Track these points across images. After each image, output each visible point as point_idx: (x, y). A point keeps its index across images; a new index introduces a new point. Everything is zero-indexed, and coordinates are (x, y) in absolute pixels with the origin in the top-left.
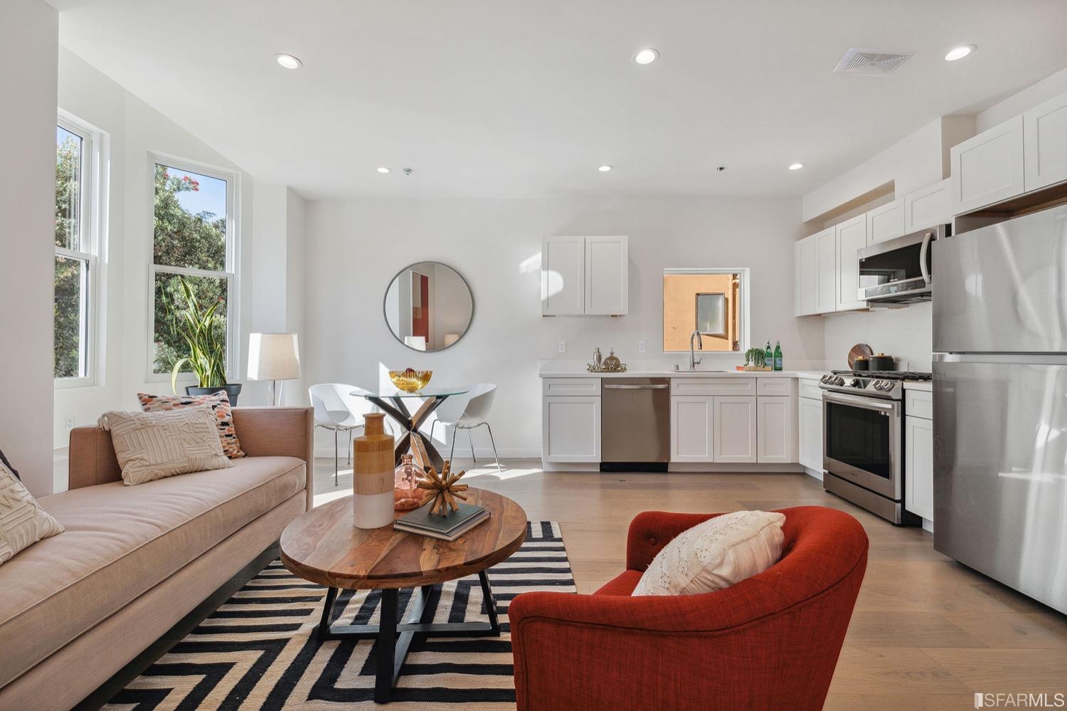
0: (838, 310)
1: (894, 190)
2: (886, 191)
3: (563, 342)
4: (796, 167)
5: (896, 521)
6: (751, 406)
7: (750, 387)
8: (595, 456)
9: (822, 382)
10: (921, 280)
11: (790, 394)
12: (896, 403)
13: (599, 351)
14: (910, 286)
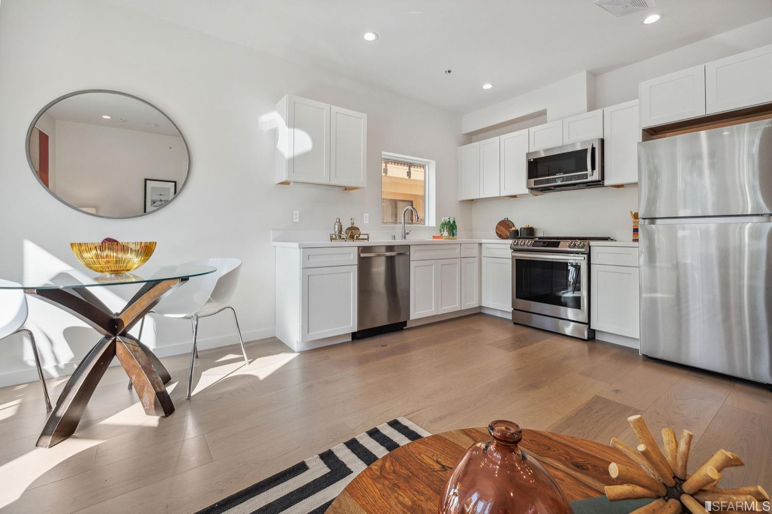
0: (501, 195)
1: (546, 114)
2: (539, 117)
3: (297, 212)
4: (488, 86)
5: (586, 337)
6: (458, 266)
7: (457, 251)
8: (352, 326)
9: (513, 245)
10: (584, 174)
11: (477, 256)
12: (586, 256)
13: (339, 222)
14: (574, 178)
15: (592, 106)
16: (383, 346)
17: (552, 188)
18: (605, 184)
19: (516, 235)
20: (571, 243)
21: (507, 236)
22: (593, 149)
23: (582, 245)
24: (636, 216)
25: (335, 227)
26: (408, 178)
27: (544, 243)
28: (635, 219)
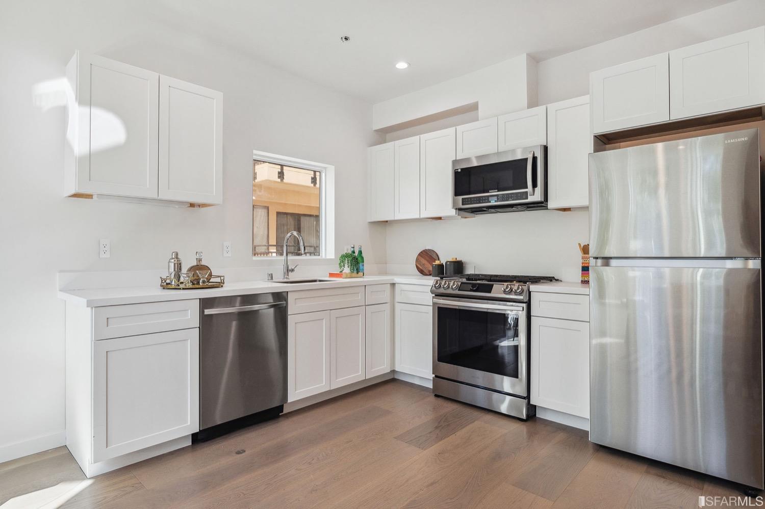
0: (422, 217)
1: (478, 109)
2: (469, 111)
3: (108, 242)
4: (402, 65)
5: (524, 417)
6: (361, 318)
7: (360, 297)
8: (191, 424)
9: (434, 288)
10: (523, 192)
11: (389, 301)
12: (524, 305)
13: (177, 258)
14: (511, 197)
15: (533, 102)
16: (238, 453)
17: (485, 209)
18: (549, 207)
19: (440, 271)
20: (507, 288)
21: (429, 271)
22: (535, 159)
23: (520, 290)
24: (585, 250)
25: (169, 266)
26: (312, 185)
27: (474, 285)
28: (584, 254)
